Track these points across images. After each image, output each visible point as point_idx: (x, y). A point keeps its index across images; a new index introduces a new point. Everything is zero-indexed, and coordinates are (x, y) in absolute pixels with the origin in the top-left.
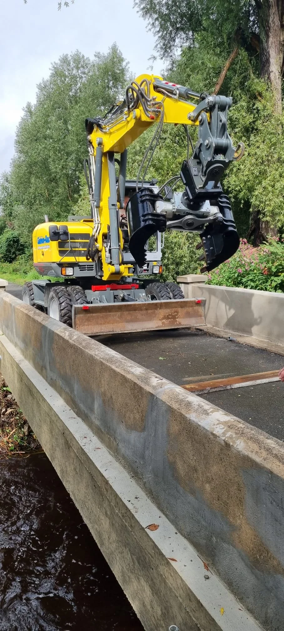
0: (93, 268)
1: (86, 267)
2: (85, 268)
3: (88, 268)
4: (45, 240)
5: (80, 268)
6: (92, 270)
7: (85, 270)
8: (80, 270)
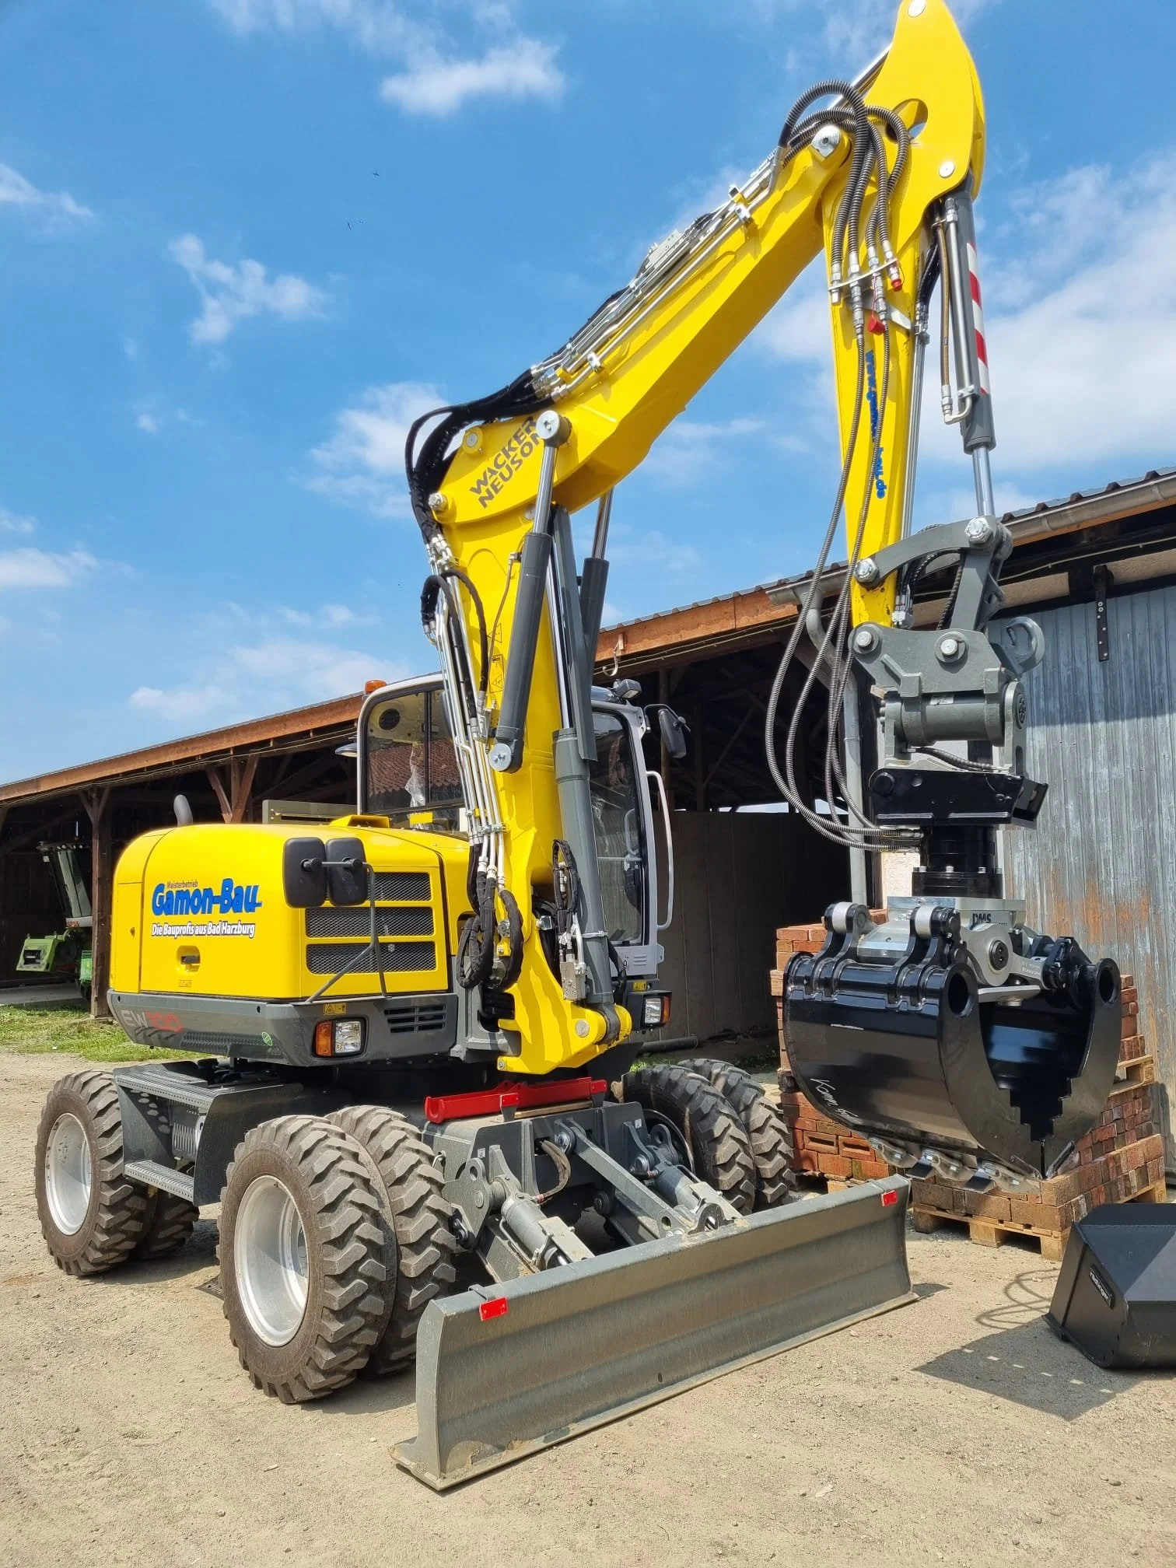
0: (440, 1017)
1: (417, 1013)
2: (412, 1019)
3: (421, 1019)
4: (215, 900)
5: (390, 1021)
6: (440, 1026)
7: (411, 1029)
8: (394, 1030)
